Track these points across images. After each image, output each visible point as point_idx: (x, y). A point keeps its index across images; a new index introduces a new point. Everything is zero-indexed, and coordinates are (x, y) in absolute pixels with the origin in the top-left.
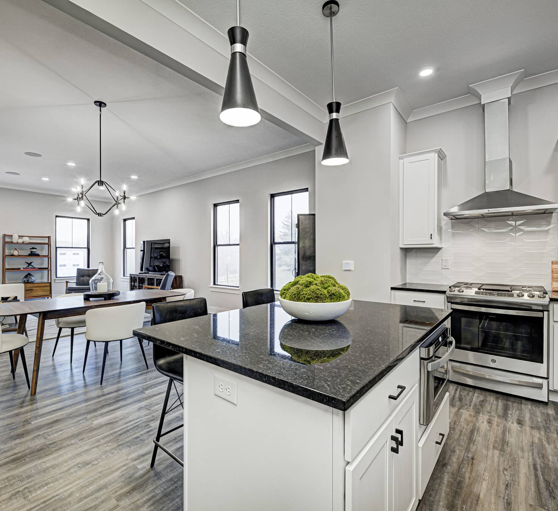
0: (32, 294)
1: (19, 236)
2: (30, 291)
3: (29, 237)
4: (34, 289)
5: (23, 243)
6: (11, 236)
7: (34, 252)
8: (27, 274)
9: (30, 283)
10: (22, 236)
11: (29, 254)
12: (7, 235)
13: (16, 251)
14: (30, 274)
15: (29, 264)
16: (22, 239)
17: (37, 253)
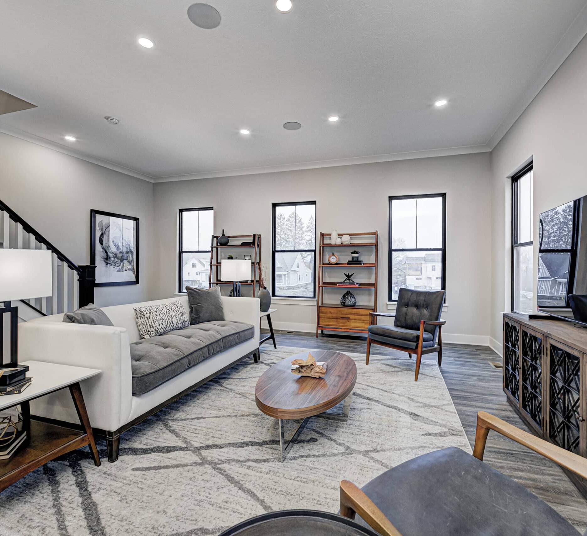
0: (348, 324)
1: (339, 235)
2: (346, 320)
3: (350, 235)
4: (352, 317)
5: (342, 244)
6: (330, 235)
7: (356, 257)
8: (346, 292)
9: (349, 306)
10: (342, 235)
11: (349, 261)
12: (326, 234)
13: (334, 257)
14: (348, 293)
15: (349, 277)
16: (341, 238)
17: (359, 260)
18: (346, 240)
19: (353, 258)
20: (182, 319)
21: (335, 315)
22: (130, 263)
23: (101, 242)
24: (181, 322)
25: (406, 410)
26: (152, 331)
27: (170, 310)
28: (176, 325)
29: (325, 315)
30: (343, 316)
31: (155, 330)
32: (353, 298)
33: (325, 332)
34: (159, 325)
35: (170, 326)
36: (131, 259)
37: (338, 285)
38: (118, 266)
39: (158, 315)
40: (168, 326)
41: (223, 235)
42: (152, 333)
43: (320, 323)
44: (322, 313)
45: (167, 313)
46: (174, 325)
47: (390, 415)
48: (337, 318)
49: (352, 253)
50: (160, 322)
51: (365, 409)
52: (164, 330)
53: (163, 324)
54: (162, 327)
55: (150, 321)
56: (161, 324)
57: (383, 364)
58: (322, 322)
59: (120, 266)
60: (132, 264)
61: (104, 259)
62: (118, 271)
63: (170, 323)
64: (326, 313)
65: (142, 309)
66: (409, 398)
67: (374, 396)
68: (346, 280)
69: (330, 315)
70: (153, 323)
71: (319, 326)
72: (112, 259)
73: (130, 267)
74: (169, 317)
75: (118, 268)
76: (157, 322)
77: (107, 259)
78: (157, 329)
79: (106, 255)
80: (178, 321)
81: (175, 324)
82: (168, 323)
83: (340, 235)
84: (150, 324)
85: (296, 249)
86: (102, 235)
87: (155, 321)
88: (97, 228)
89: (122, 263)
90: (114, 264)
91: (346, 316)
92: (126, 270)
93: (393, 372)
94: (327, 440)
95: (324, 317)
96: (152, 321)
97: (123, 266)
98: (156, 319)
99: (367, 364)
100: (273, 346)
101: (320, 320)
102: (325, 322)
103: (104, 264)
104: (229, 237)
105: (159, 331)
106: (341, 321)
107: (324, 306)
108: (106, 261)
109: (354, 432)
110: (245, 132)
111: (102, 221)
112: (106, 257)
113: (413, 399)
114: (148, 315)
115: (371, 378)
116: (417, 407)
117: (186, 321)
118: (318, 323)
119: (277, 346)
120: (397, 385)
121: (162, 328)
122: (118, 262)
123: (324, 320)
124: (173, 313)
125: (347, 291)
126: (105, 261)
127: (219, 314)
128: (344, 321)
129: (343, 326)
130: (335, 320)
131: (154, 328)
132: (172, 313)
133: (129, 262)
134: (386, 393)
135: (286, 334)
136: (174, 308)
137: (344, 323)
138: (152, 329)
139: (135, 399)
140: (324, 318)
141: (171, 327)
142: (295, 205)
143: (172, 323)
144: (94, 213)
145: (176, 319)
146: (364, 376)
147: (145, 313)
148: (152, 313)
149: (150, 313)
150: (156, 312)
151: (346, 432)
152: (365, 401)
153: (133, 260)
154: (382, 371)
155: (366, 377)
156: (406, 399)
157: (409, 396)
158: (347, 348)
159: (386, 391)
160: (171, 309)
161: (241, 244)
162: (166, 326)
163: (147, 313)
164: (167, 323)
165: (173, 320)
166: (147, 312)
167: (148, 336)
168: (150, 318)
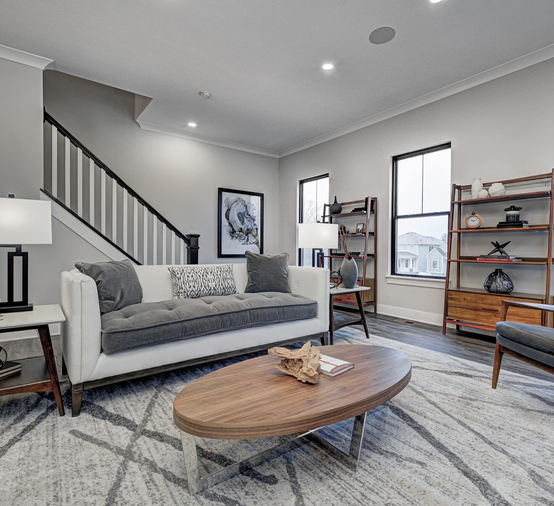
1: (484, 185)
2: (490, 314)
3: (503, 182)
5: (489, 197)
6: (470, 187)
7: (513, 216)
8: (494, 271)
9: (497, 292)
10: (490, 184)
11: (500, 223)
12: (464, 186)
13: (474, 217)
14: (498, 272)
15: (498, 247)
16: (487, 190)
17: (520, 220)
18: (497, 190)
19: (508, 217)
20: (223, 284)
21: (474, 305)
22: (255, 236)
23: (227, 217)
24: (222, 288)
25: (500, 496)
26: (182, 293)
27: (209, 273)
28: (215, 289)
29: (457, 303)
30: (486, 306)
31: (185, 292)
32: (504, 280)
33: (463, 329)
34: (190, 287)
35: (205, 290)
36: (255, 233)
37: (478, 259)
38: (243, 240)
39: (190, 277)
40: (202, 289)
41: (336, 202)
42: (181, 294)
43: (449, 313)
44: (452, 299)
45: (203, 276)
46: (210, 290)
47: (454, 493)
48: (476, 309)
49: (507, 210)
50: (192, 284)
51: (412, 460)
52: (196, 293)
53: (194, 287)
54: (194, 289)
55: (180, 282)
56: (192, 286)
57: (527, 393)
58: (452, 312)
59: (245, 239)
60: (257, 238)
61: (230, 232)
62: (242, 244)
63: (205, 287)
64: (458, 300)
65: (175, 269)
66: (532, 473)
67: (455, 444)
68: (494, 252)
69: (464, 303)
70: (183, 284)
71: (447, 318)
72: (238, 233)
73: (254, 241)
74: (204, 281)
75: (243, 241)
76: (187, 283)
77: (233, 233)
78: (186, 291)
79: (231, 229)
80: (217, 286)
81: (212, 288)
82: (202, 286)
83: (486, 186)
84: (180, 285)
85: (423, 213)
86: (229, 210)
87: (185, 282)
88: (224, 204)
89: (247, 237)
90: (239, 238)
91: (492, 307)
92: (251, 244)
93: (539, 411)
94: (290, 488)
95: (454, 305)
96: (182, 282)
97: (248, 240)
98: (187, 280)
99: (494, 386)
100: (364, 333)
101: (449, 310)
102: (457, 312)
103: (230, 237)
104: (343, 204)
105: (189, 293)
106: (482, 313)
107: (461, 290)
108: (232, 234)
109: (348, 495)
110: (328, 67)
111: (228, 198)
112: (232, 231)
113: (541, 478)
114: (179, 276)
115: (481, 411)
116: (537, 498)
117: (230, 287)
118: (446, 314)
119: (370, 335)
120: (524, 439)
121: (192, 290)
122: (243, 236)
123: (455, 310)
124: (212, 277)
125: (496, 270)
126: (230, 235)
127: (280, 285)
128: (488, 314)
129: (486, 322)
130: (472, 312)
131: (184, 289)
132: (210, 276)
133: (253, 236)
134: (490, 446)
135: (403, 324)
136: (216, 272)
137: (487, 317)
138: (181, 291)
139: (103, 356)
140: (455, 307)
141: (207, 292)
142: (423, 154)
143: (207, 287)
144: (221, 190)
145: (214, 284)
146: (468, 404)
147: (176, 273)
148: (183, 274)
149: (181, 274)
150: (189, 273)
151: (333, 490)
152: (429, 447)
153: (257, 234)
154: (516, 405)
155: (472, 407)
156: (522, 473)
157: (537, 470)
158: (480, 356)
159: (490, 443)
160: (211, 273)
161: (353, 210)
162: (199, 289)
163: (178, 274)
164: (200, 285)
165: (210, 284)
166: (179, 272)
167: (177, 297)
168: (180, 279)
